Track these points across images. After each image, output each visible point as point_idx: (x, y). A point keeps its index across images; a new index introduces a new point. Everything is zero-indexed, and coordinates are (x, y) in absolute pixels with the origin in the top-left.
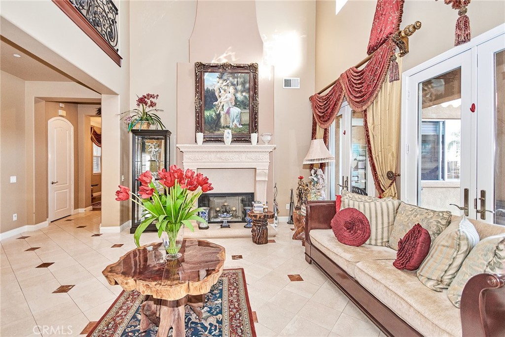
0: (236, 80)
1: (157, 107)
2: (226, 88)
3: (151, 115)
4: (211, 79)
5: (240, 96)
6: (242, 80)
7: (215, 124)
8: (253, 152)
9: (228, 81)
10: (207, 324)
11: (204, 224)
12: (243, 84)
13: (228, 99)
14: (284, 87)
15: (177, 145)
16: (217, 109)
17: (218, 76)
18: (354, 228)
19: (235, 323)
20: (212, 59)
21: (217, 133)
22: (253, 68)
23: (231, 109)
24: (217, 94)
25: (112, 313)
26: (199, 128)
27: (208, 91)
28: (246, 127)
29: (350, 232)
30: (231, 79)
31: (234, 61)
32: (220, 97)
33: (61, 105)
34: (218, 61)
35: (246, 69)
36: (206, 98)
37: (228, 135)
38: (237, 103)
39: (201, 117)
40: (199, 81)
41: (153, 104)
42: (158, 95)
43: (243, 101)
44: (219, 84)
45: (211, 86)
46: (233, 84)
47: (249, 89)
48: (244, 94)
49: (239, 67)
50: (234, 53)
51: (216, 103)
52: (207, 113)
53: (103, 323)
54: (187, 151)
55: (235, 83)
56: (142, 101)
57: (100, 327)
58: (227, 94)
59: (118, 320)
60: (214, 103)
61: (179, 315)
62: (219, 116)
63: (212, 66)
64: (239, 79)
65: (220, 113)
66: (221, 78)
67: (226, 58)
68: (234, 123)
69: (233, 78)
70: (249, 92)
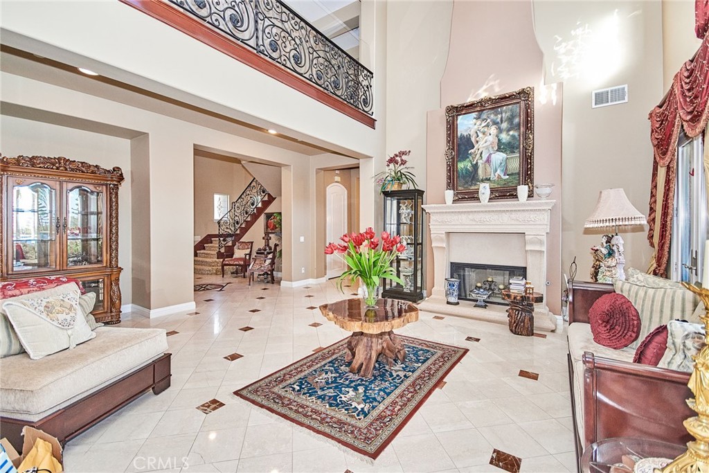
0: (500, 116)
1: (407, 165)
2: (486, 129)
3: (405, 173)
4: (466, 122)
5: (505, 137)
6: (508, 114)
7: (472, 176)
8: (519, 211)
9: (489, 120)
10: (395, 374)
11: (453, 299)
12: (510, 120)
13: (488, 143)
14: (594, 106)
15: (422, 206)
16: (473, 158)
17: (475, 116)
18: (611, 322)
19: (419, 381)
20: (468, 98)
21: (473, 187)
22: (525, 95)
23: (493, 156)
24: (473, 140)
25: (335, 346)
26: (451, 184)
27: (462, 137)
28: (514, 177)
29: (605, 326)
30: (492, 116)
31: (498, 91)
32: (477, 142)
33: (337, 172)
34: (475, 97)
35: (514, 99)
36: (460, 147)
37: (484, 190)
38: (501, 147)
39: (453, 171)
40: (452, 127)
41: (404, 162)
42: (410, 152)
43: (509, 143)
44: (476, 127)
45: (466, 131)
46: (495, 123)
47: (519, 124)
48: (511, 133)
49: (503, 98)
50: (497, 81)
51: (472, 151)
52: (461, 165)
53: (327, 350)
54: (434, 213)
55: (499, 120)
56: (392, 160)
57: (324, 351)
58: (486, 138)
59: (337, 351)
60: (470, 152)
61: (371, 356)
62: (475, 167)
63: (467, 106)
64: (504, 115)
65: (477, 163)
66: (479, 118)
67: (486, 90)
68: (496, 174)
69: (496, 115)
70: (519, 129)
